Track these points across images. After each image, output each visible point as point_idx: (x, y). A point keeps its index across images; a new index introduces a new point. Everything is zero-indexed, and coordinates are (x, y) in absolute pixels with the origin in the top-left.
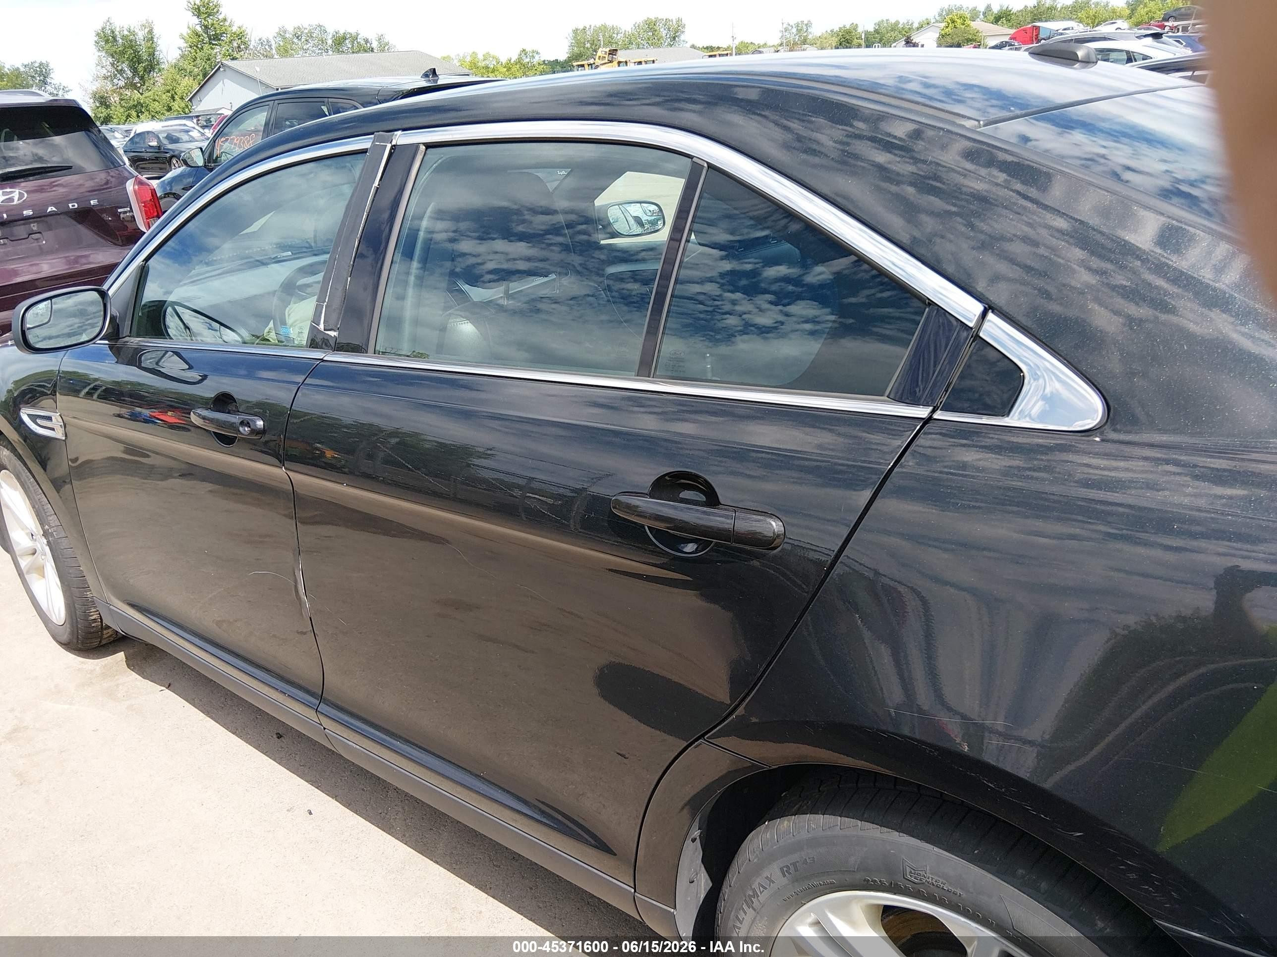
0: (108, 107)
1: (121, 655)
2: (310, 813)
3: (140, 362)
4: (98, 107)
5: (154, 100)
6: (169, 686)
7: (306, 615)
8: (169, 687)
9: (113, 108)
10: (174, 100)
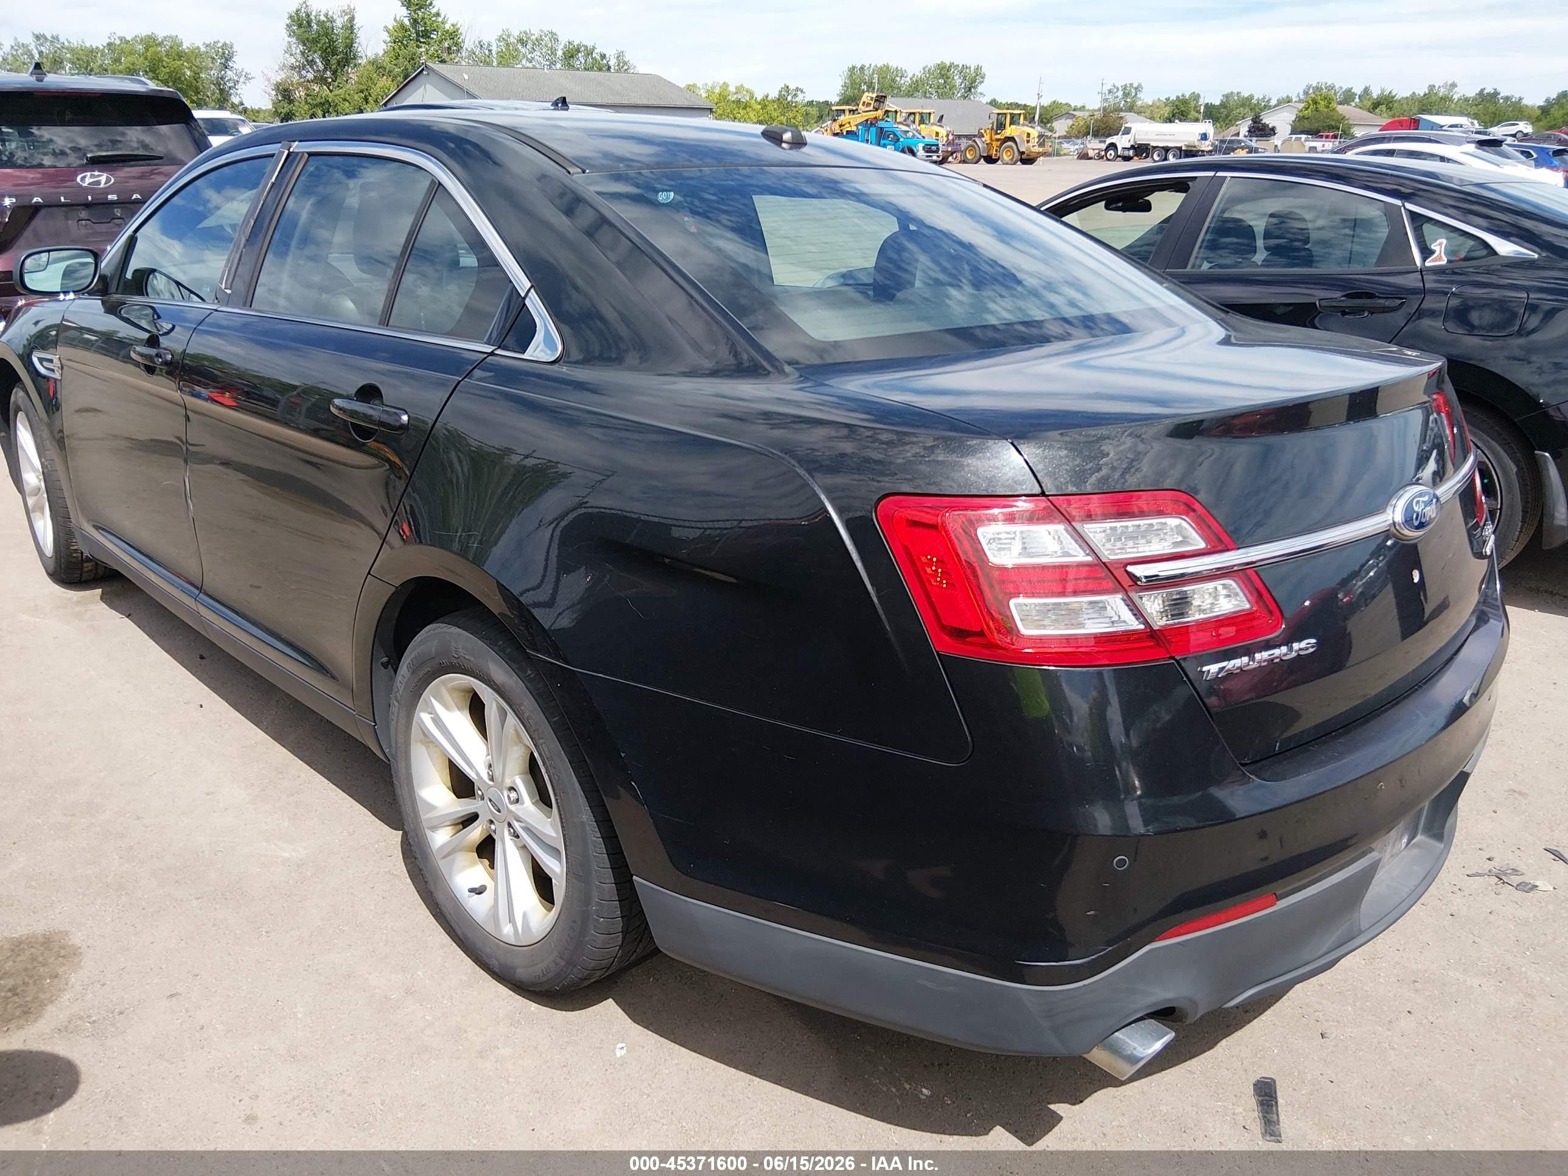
0: (291, 102)
1: (99, 591)
2: (201, 706)
3: (120, 312)
4: (280, 101)
5: (345, 100)
6: (130, 615)
7: (191, 515)
8: (128, 616)
9: (296, 103)
10: (367, 103)
